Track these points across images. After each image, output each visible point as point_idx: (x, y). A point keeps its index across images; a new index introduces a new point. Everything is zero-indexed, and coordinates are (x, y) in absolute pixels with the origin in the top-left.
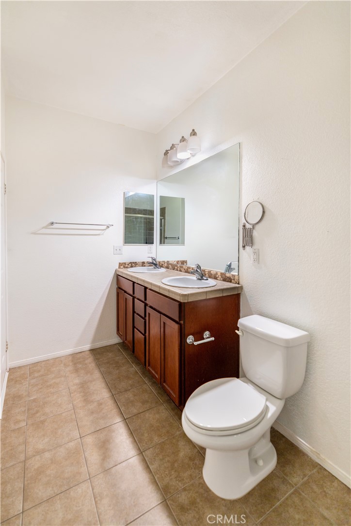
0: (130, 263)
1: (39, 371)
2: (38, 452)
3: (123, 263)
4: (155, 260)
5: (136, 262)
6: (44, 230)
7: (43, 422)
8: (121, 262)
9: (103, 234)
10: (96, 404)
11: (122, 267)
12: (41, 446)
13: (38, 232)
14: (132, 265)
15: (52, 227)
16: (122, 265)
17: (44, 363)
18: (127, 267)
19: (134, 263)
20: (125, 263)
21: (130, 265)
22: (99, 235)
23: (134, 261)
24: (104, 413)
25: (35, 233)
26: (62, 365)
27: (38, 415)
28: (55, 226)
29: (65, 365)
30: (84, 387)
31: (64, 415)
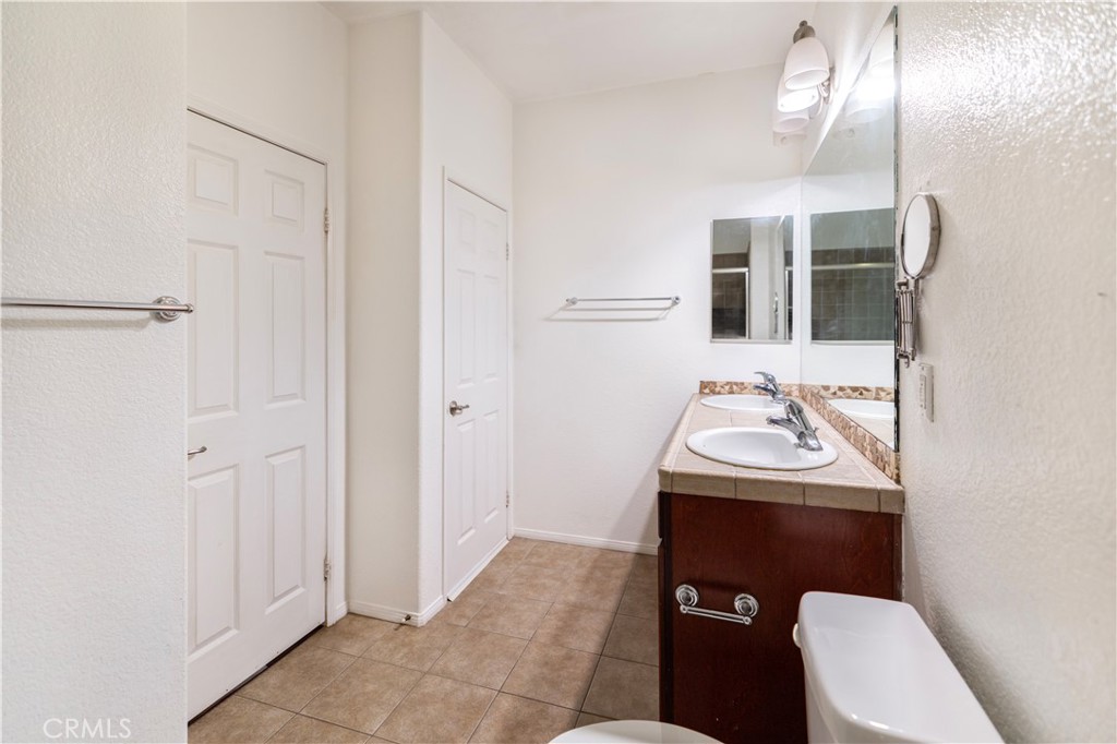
0: (728, 383)
1: (541, 557)
2: (445, 674)
3: (709, 383)
4: (772, 380)
5: (743, 384)
6: (561, 312)
7: (483, 634)
8: (705, 380)
9: (664, 318)
10: (564, 652)
11: (707, 391)
12: (453, 667)
13: (556, 316)
14: (731, 388)
15: (573, 307)
16: (706, 387)
17: (557, 546)
18: (719, 393)
19: (736, 384)
20: (714, 383)
21: (727, 388)
22: (656, 319)
23: (739, 381)
24: (559, 676)
25: (548, 319)
26: (576, 561)
27: (487, 621)
28: (579, 305)
29: (580, 562)
30: (574, 611)
31: (512, 641)
